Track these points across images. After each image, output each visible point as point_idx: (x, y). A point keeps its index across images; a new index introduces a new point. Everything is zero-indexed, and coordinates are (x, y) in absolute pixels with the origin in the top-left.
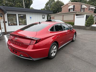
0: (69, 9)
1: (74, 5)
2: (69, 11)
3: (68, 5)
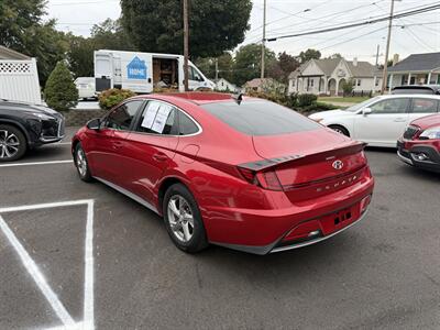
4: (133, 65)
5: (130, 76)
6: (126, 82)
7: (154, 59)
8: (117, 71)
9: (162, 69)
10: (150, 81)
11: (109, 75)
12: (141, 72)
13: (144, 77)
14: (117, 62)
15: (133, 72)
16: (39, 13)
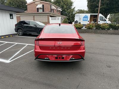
0: (38, 9)
1: (44, 4)
2: (38, 11)
3: (36, 3)
4: (84, 17)
5: (83, 20)
6: (82, 22)
7: (91, 15)
8: (80, 19)
9: (94, 18)
10: (88, 21)
11: (78, 20)
12: (86, 19)
13: (87, 20)
14: (80, 17)
15: (84, 19)
16: (72, 6)
